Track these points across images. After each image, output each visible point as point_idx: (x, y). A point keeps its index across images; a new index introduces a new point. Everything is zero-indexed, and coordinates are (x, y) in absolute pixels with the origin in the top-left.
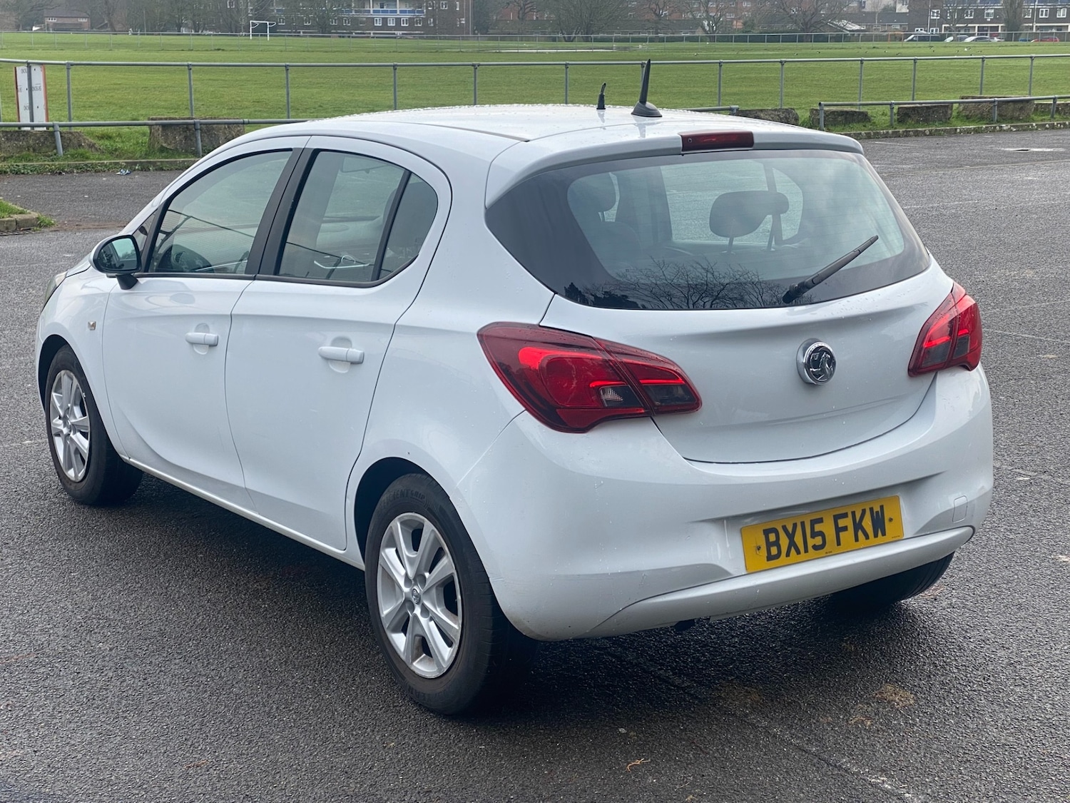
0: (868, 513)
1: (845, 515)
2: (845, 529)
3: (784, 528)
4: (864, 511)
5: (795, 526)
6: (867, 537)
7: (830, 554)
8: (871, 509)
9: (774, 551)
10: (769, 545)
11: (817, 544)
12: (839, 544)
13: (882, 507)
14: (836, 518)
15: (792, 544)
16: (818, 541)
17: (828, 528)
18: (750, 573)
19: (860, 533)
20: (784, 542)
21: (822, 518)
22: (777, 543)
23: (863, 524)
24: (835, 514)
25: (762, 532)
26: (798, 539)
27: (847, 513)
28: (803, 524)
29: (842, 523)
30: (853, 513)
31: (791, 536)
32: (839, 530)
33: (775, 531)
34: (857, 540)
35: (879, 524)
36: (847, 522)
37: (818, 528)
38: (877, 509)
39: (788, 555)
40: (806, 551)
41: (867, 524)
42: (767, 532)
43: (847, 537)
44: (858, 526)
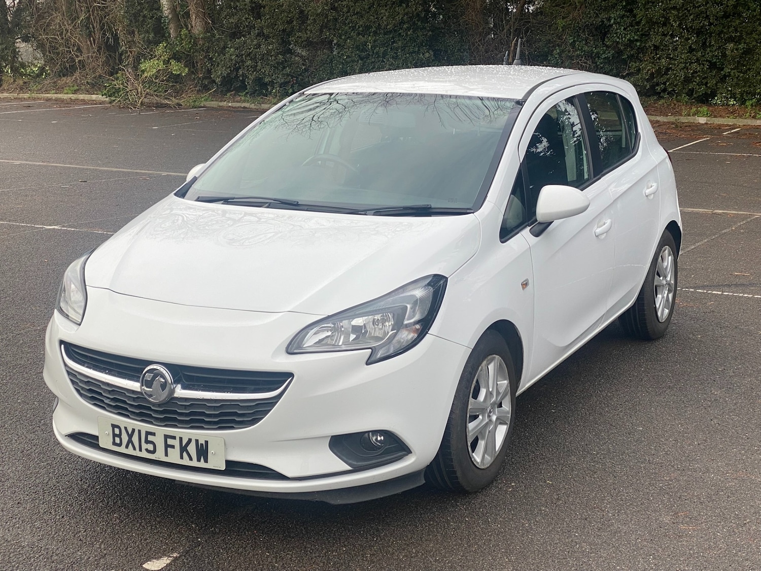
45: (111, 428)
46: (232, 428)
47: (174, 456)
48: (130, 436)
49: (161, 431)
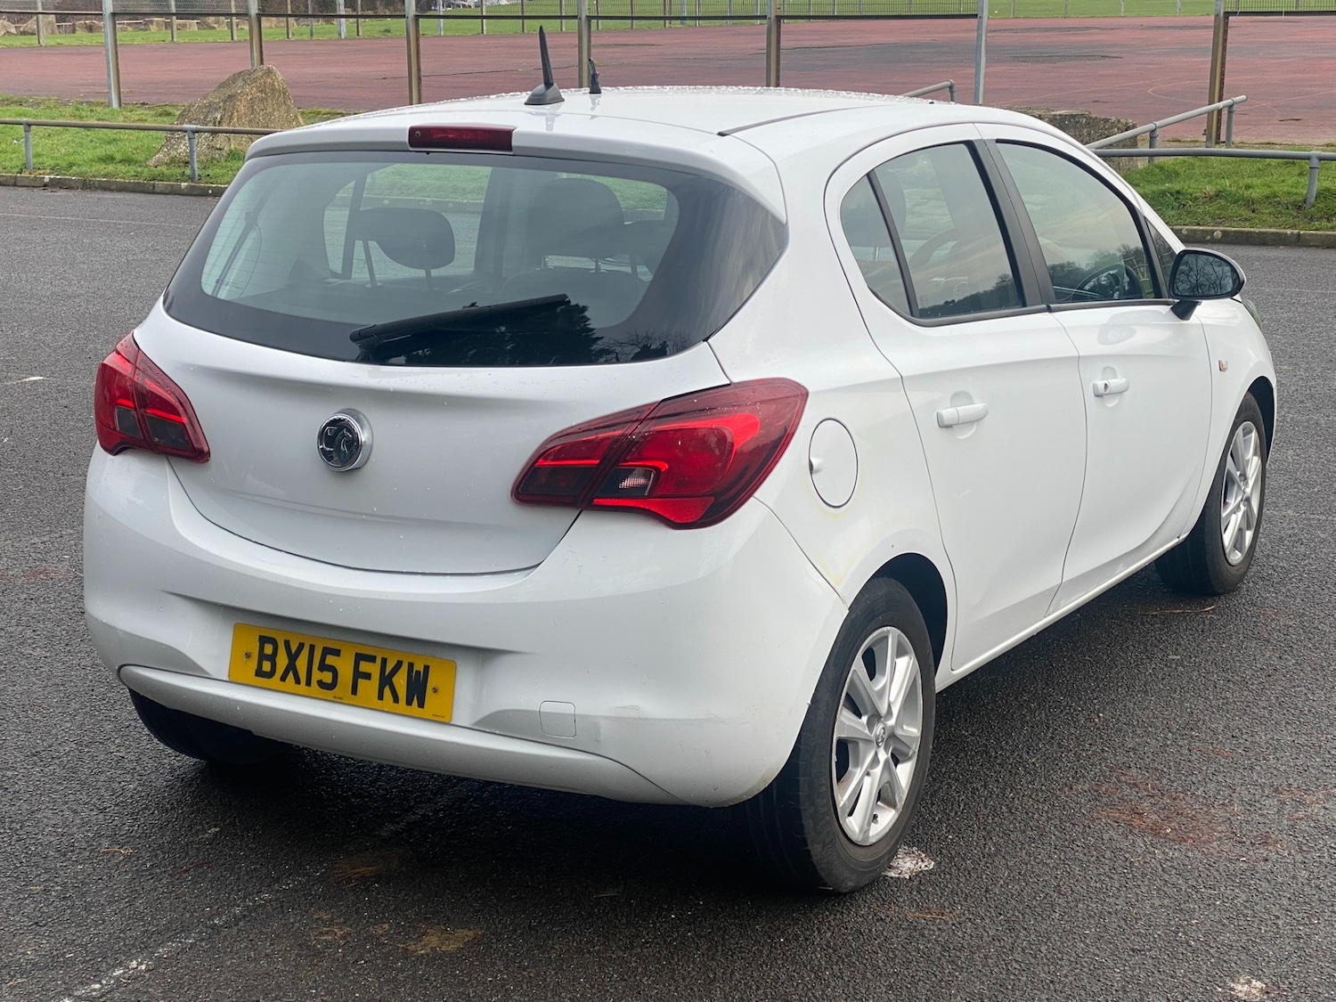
0: (405, 668)
1: (372, 659)
2: (368, 676)
3: (287, 644)
4: (399, 664)
5: (301, 646)
6: (396, 700)
7: (338, 700)
8: (411, 666)
9: (267, 666)
10: (262, 657)
11: (324, 681)
12: (354, 691)
13: (427, 668)
14: (359, 658)
15: (291, 667)
16: (327, 677)
17: (345, 666)
18: (232, 681)
19: (387, 691)
20: (282, 661)
21: (340, 651)
22: (272, 658)
23: (394, 680)
24: (359, 652)
25: (258, 638)
26: (301, 664)
27: (375, 657)
28: (312, 648)
29: (365, 667)
30: (384, 661)
31: (293, 658)
32: (358, 675)
33: (274, 642)
34: (381, 697)
35: (418, 691)
36: (374, 669)
37: (330, 660)
38: (419, 667)
39: (283, 678)
40: (308, 683)
41: (400, 681)
42: (263, 640)
43: (369, 688)
44: (386, 680)
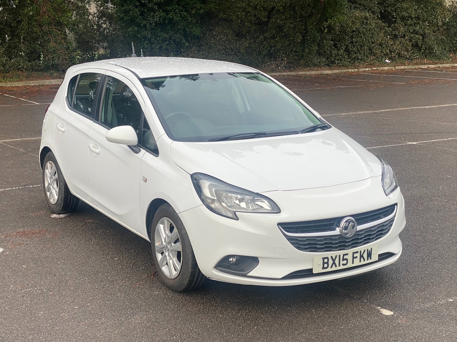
45: (322, 260)
46: (380, 237)
47: (357, 263)
48: (334, 260)
49: (350, 251)
